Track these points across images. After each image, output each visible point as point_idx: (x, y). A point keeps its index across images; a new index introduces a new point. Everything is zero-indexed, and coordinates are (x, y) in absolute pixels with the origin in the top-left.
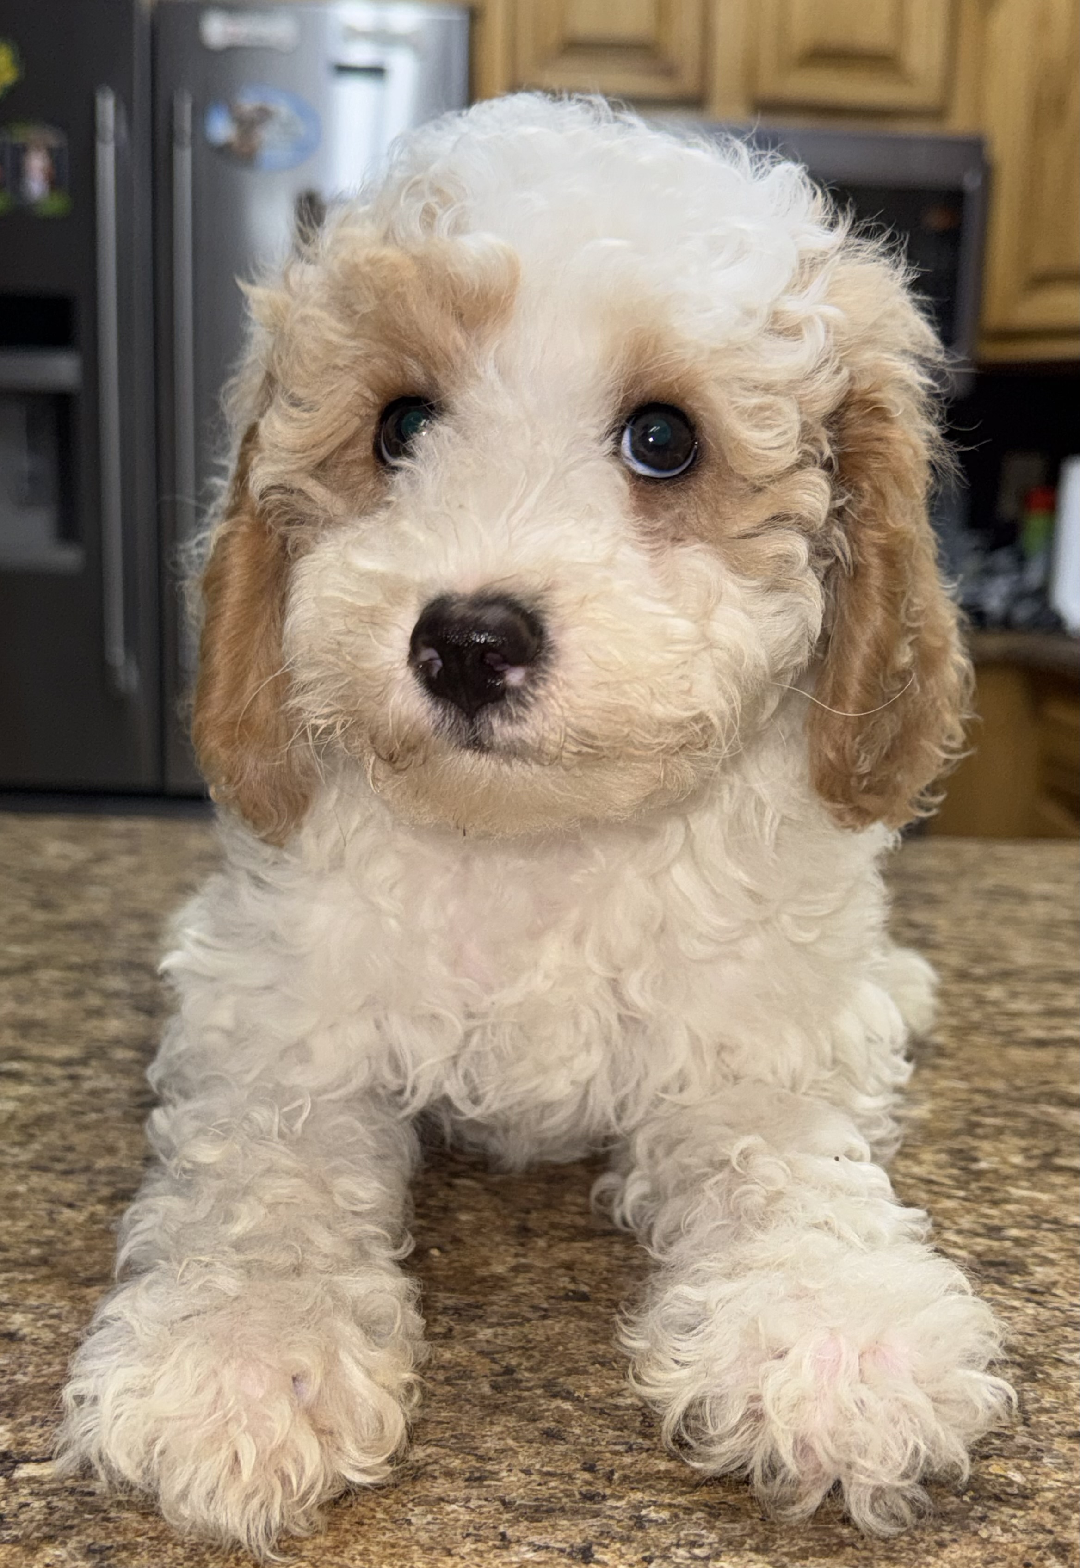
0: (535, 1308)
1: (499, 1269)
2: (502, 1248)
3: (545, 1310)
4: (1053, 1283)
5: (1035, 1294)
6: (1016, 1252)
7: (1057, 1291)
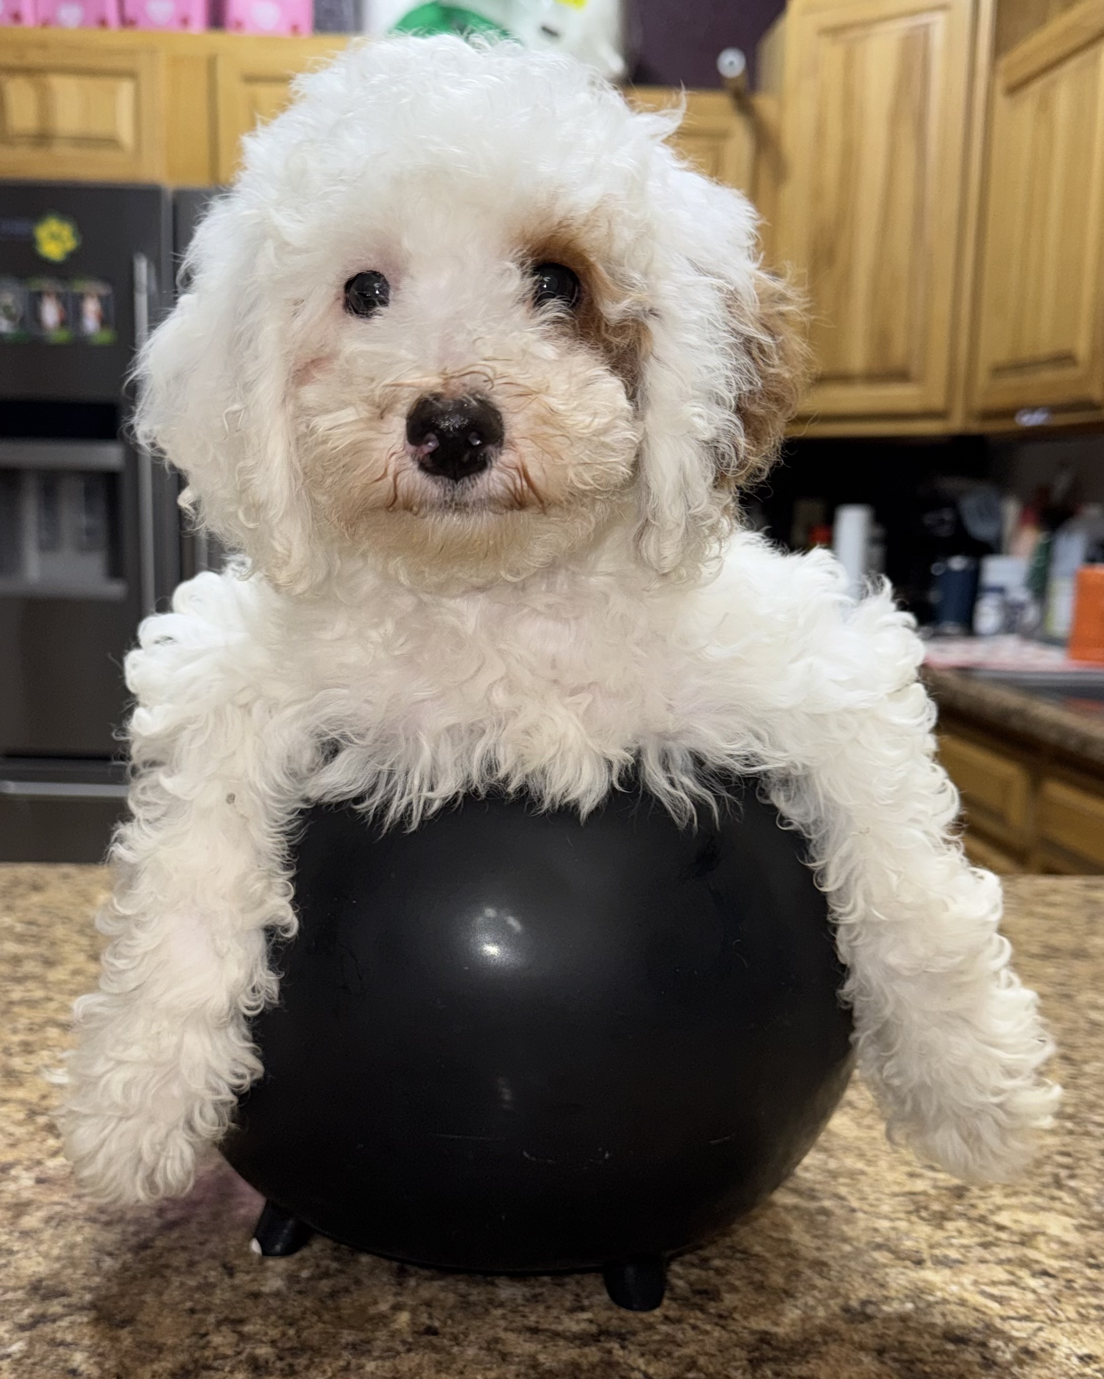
0: (404, 1342)
1: (384, 1307)
2: (387, 1287)
3: (410, 1344)
4: (735, 1308)
5: (722, 1319)
6: (715, 1280)
7: (737, 1316)
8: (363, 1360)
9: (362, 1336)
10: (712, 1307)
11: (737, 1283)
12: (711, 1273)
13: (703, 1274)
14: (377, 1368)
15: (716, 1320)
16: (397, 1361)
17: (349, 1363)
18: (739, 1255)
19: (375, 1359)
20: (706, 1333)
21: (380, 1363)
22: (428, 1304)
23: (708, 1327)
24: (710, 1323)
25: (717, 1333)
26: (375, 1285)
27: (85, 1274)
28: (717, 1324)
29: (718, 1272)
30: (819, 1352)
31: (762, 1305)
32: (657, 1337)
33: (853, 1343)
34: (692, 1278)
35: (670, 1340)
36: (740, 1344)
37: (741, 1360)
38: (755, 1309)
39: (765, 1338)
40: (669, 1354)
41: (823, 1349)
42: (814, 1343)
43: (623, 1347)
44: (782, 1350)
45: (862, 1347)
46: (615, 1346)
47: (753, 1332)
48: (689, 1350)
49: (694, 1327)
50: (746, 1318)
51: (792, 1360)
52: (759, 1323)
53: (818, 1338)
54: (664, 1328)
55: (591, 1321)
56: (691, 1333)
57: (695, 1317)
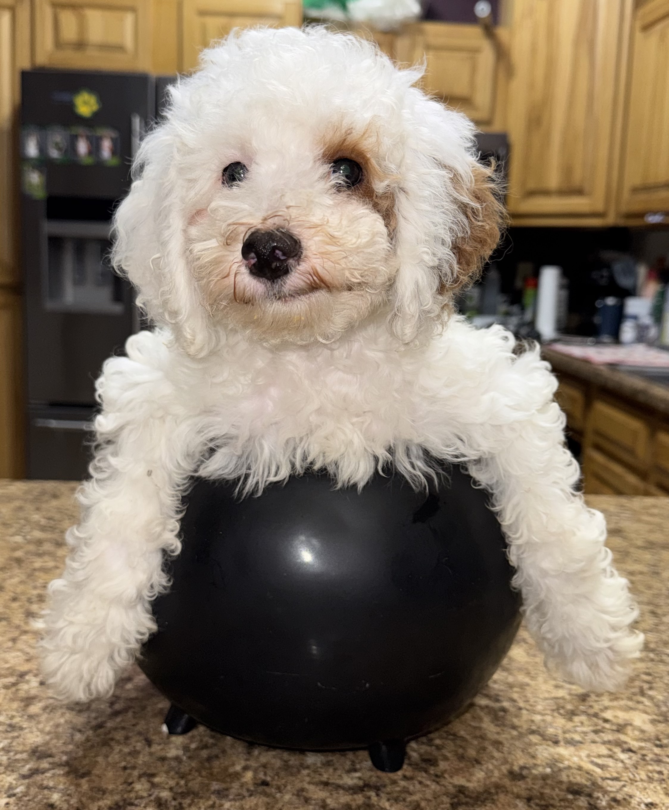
0: (248, 790)
1: (238, 768)
2: (241, 755)
3: (252, 791)
4: (445, 771)
5: (438, 778)
6: (435, 753)
7: (446, 776)
8: (223, 802)
9: (224, 786)
10: (432, 770)
11: (449, 755)
12: (433, 748)
13: (428, 748)
14: (231, 806)
15: (434, 778)
16: (243, 802)
17: (214, 803)
18: (451, 737)
19: (230, 800)
20: (427, 786)
21: (233, 803)
22: (264, 766)
23: (429, 783)
24: (430, 780)
25: (434, 786)
26: (234, 754)
27: (64, 743)
28: (434, 781)
29: (438, 748)
30: (493, 799)
31: (461, 769)
32: (398, 789)
33: (513, 793)
34: (422, 751)
35: (406, 791)
36: (447, 794)
37: (446, 804)
38: (457, 772)
39: (461, 790)
40: (404, 800)
41: (495, 797)
42: (490, 793)
43: (378, 795)
44: (471, 798)
45: (518, 797)
46: (372, 794)
47: (455, 786)
48: (416, 797)
49: (420, 783)
50: (451, 777)
51: (477, 804)
52: (459, 781)
53: (493, 791)
54: (403, 783)
55: (360, 778)
56: (418, 786)
57: (422, 776)
